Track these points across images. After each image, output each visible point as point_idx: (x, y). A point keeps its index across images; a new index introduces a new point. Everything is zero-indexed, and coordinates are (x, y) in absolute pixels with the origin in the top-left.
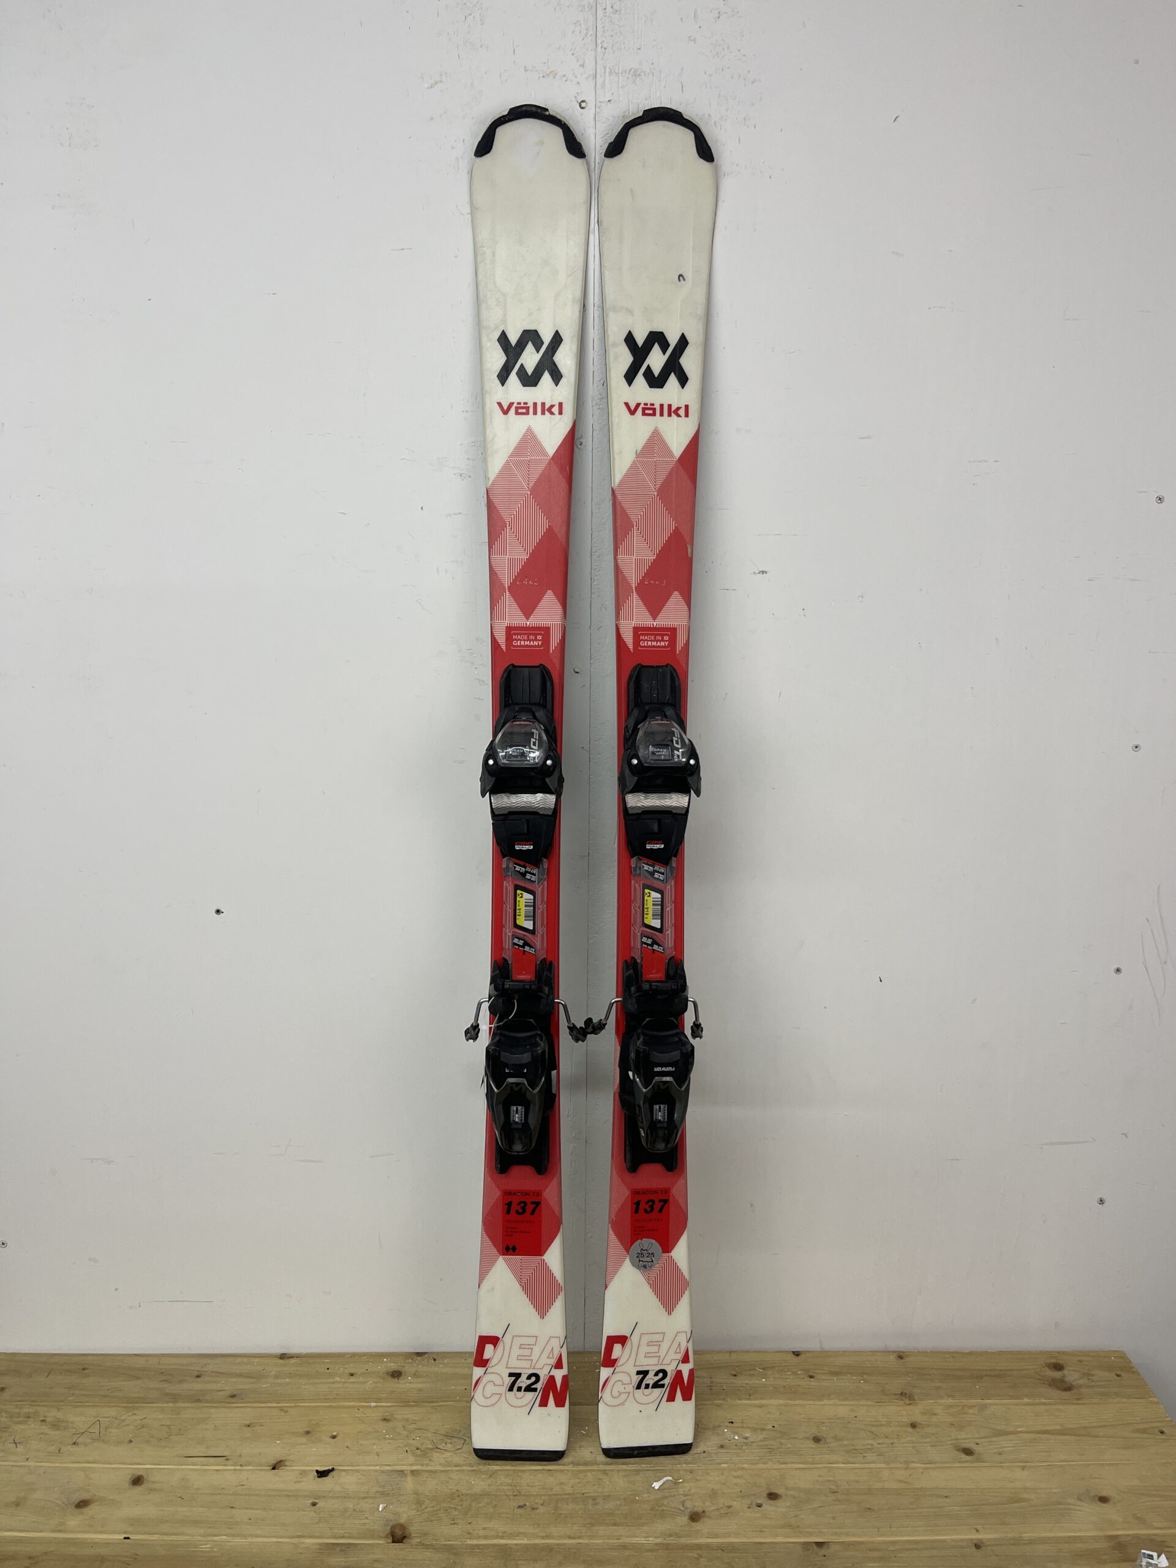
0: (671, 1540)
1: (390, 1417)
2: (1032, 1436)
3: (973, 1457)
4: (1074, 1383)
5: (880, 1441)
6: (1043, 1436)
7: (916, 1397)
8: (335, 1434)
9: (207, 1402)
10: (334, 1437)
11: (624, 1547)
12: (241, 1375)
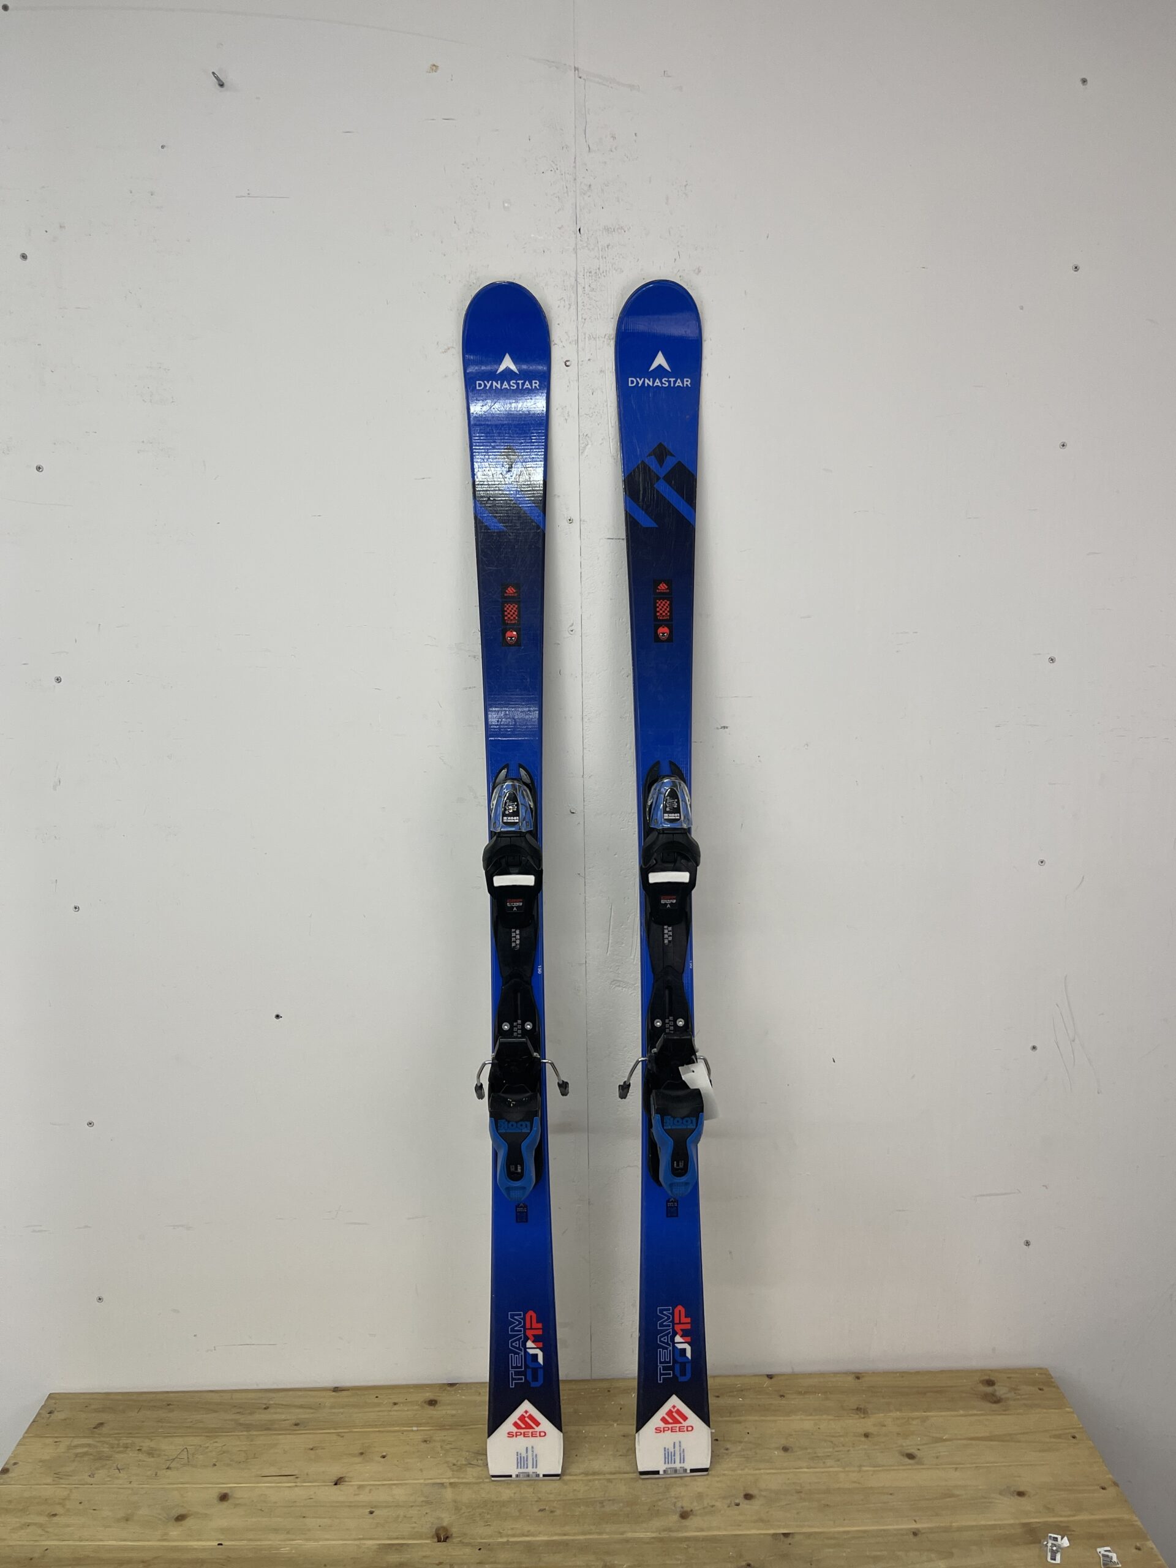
0: (664, 1535)
1: (428, 1439)
2: (965, 1442)
3: (916, 1460)
4: (1003, 1397)
5: (837, 1449)
6: (974, 1442)
7: (869, 1412)
8: (384, 1454)
9: (275, 1430)
10: (384, 1457)
11: (627, 1541)
12: (301, 1407)
